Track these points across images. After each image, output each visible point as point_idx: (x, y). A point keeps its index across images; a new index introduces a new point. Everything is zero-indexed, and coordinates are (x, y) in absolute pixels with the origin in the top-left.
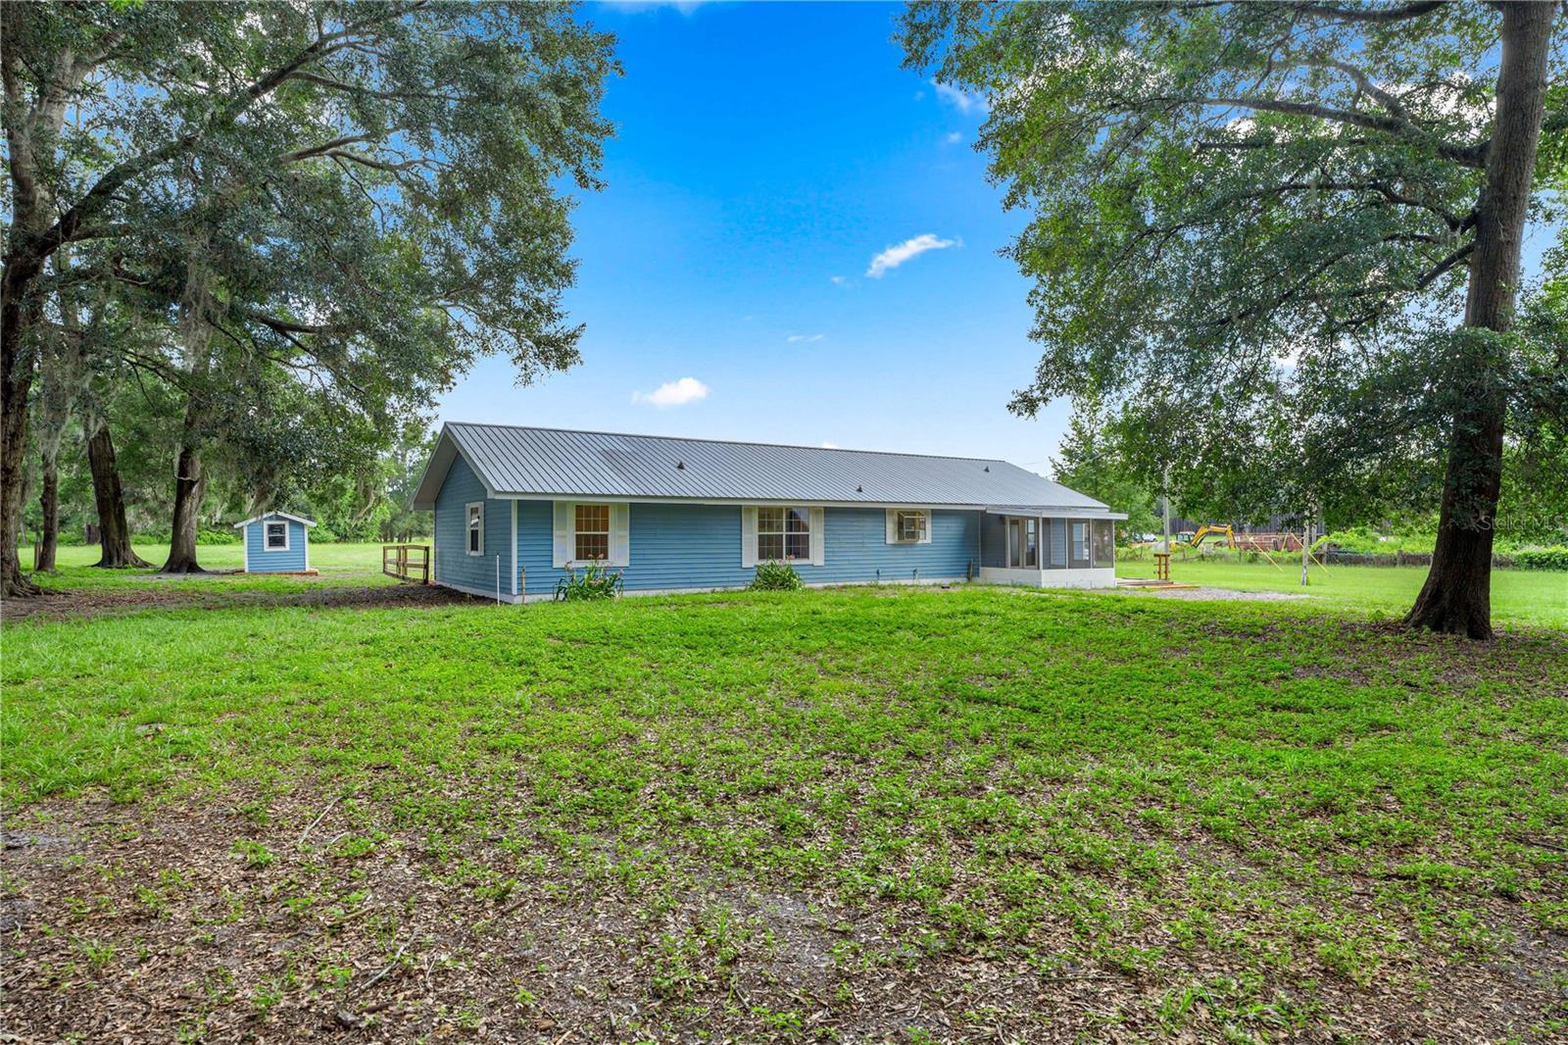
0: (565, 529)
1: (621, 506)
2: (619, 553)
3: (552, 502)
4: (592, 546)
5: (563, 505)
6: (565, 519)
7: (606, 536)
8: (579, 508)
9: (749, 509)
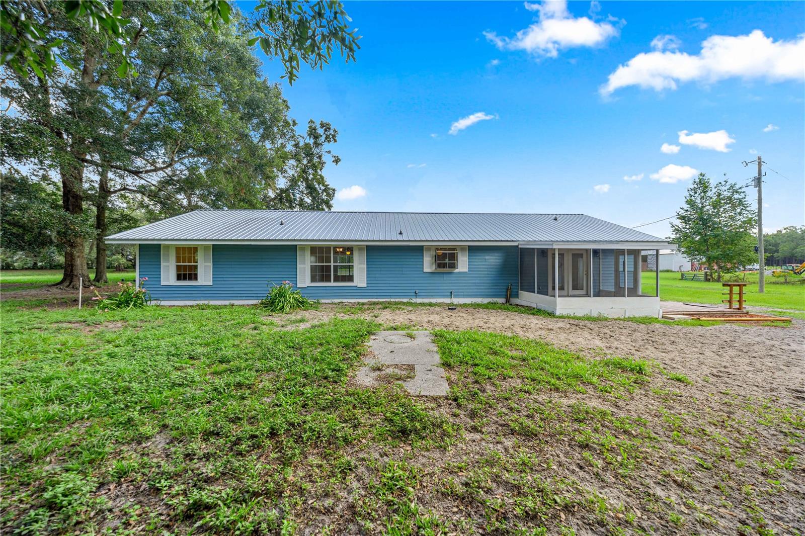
0: (168, 262)
1: (206, 248)
2: (205, 276)
3: (160, 245)
4: (187, 273)
5: (168, 247)
6: (168, 256)
7: (197, 266)
8: (178, 249)
9: (303, 248)
